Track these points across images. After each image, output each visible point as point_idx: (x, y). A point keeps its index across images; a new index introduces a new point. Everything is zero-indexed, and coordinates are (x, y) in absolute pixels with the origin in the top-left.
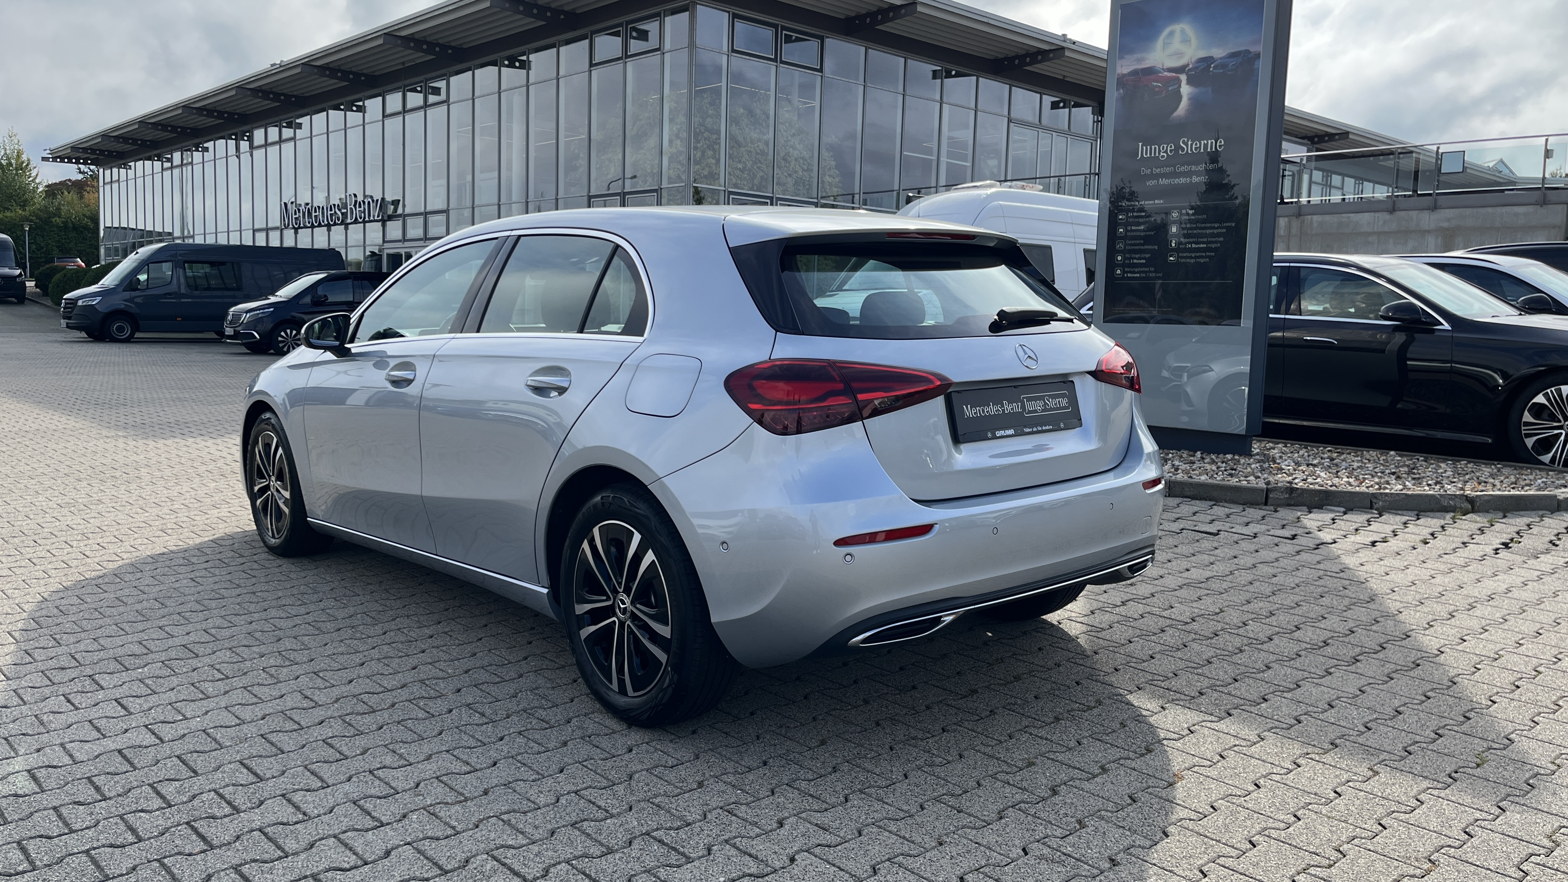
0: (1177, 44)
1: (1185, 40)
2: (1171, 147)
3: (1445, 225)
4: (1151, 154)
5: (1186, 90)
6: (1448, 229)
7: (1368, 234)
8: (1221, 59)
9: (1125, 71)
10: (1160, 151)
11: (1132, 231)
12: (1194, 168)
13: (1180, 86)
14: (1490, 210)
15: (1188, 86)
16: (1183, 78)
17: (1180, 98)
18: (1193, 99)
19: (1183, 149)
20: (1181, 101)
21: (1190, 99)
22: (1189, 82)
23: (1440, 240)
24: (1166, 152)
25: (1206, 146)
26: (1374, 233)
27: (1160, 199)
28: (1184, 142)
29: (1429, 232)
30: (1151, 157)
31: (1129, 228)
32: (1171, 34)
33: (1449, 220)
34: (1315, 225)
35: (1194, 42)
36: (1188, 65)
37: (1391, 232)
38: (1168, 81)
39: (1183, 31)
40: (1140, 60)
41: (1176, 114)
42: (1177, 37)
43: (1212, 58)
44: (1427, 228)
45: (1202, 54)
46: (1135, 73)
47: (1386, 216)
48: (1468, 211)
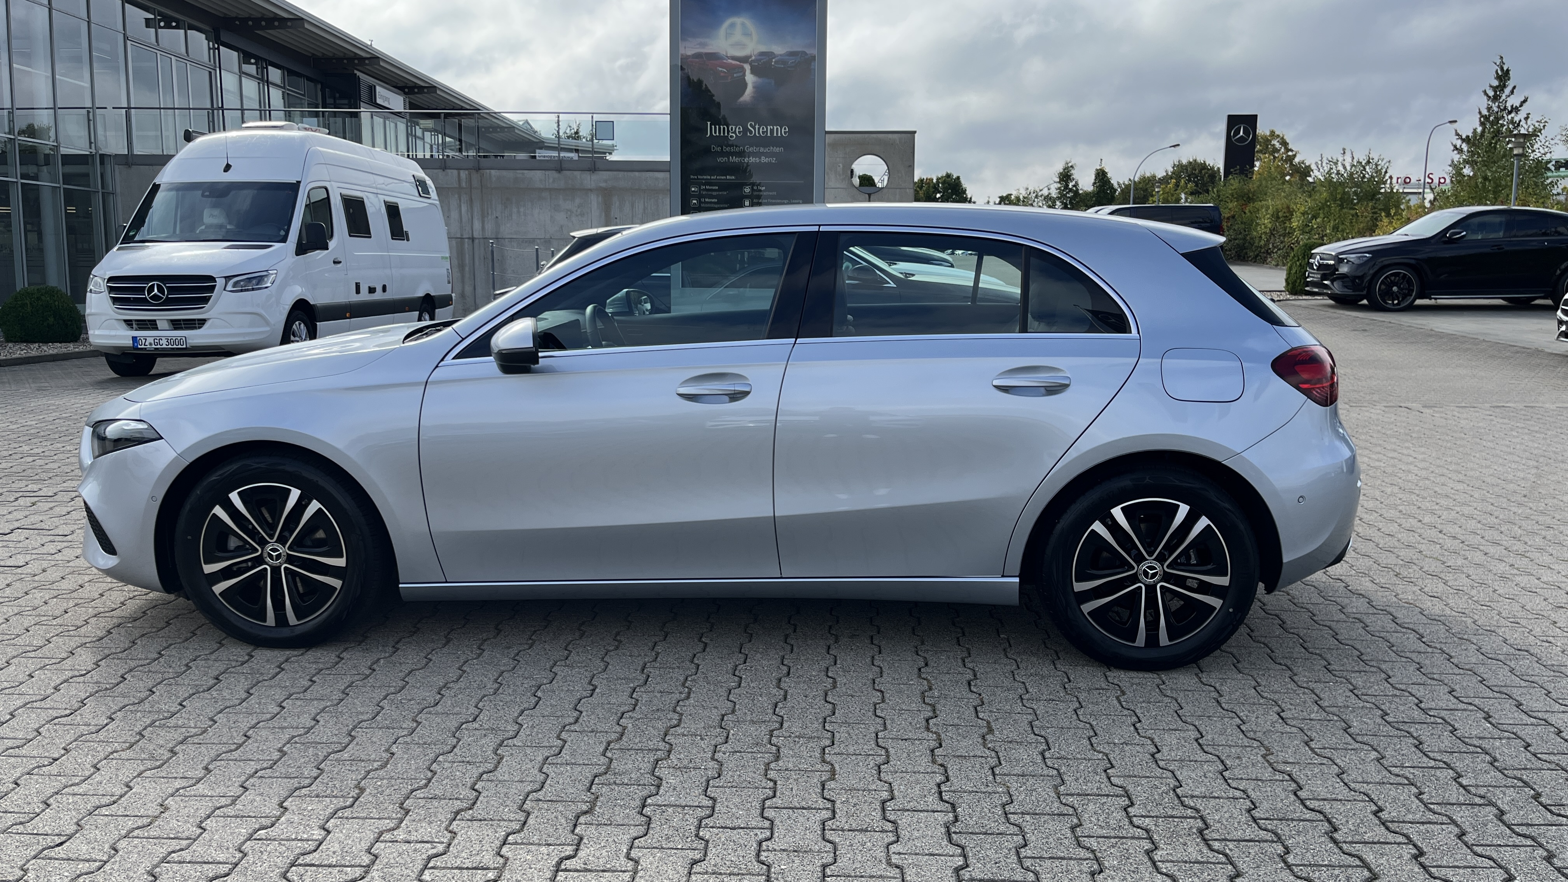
0: (738, 36)
1: (747, 34)
2: (739, 129)
3: (603, 185)
4: (720, 132)
5: (750, 78)
6: (606, 189)
7: (541, 190)
8: (781, 55)
9: (690, 52)
10: (728, 132)
11: (705, 202)
12: (762, 150)
13: (744, 75)
14: (637, 174)
15: (752, 76)
16: (747, 67)
17: (745, 85)
18: (756, 87)
19: (751, 132)
20: (746, 88)
21: (754, 87)
22: (753, 72)
23: (600, 199)
24: (735, 132)
25: (772, 131)
26: (546, 189)
27: (731, 175)
28: (751, 125)
29: (591, 190)
30: (720, 136)
31: (703, 200)
32: (732, 25)
33: (606, 181)
34: (494, 179)
35: (755, 36)
36: (751, 56)
37: (560, 190)
38: (731, 69)
39: (743, 24)
40: (703, 45)
41: (742, 99)
42: (738, 31)
43: (772, 53)
44: (589, 187)
45: (763, 48)
46: (699, 56)
47: (554, 174)
48: (621, 174)
